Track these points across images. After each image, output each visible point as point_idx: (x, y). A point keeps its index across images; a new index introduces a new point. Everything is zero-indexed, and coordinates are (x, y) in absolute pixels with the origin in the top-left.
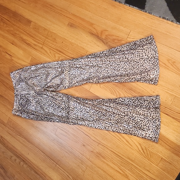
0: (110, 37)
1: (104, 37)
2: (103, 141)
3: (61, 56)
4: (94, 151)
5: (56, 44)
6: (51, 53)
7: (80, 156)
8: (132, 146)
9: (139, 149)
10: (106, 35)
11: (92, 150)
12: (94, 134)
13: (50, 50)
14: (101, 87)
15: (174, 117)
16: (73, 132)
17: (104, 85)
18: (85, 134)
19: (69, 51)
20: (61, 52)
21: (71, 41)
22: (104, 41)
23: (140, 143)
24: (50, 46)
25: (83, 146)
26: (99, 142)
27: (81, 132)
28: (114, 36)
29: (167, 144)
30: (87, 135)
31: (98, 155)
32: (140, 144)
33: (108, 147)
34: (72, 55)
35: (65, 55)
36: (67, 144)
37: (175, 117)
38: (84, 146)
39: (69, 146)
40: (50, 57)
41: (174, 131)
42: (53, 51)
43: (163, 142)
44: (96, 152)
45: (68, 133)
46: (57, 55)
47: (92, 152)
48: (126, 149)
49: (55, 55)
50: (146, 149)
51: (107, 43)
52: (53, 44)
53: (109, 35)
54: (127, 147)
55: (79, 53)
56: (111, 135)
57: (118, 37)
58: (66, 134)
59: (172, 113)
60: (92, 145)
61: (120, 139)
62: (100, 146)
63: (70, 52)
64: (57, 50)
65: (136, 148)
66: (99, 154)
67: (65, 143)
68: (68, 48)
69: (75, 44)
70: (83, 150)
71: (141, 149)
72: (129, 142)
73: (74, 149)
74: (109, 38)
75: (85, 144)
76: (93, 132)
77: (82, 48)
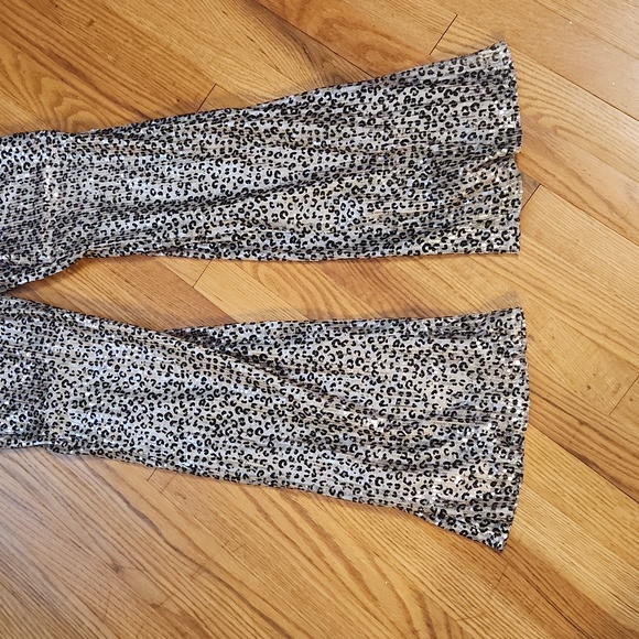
0: (344, 32)
1: (311, 27)
2: (223, 560)
3: (69, 89)
4: (169, 605)
5: (52, 24)
6: (17, 66)
7: (89, 620)
8: (374, 599)
9: (410, 622)
10: (326, 21)
11: (158, 597)
12: (181, 512)
13: (15, 54)
14: (258, 278)
15: (619, 476)
16: (67, 492)
17: (279, 272)
18: (135, 510)
19: (118, 72)
20: (75, 71)
21: (135, 23)
22: (312, 45)
23: (422, 588)
24: (23, 31)
25: (110, 572)
26: (200, 558)
27: (115, 496)
28: (365, 29)
29: (567, 612)
30: (144, 517)
31: (186, 628)
32: (420, 597)
33: (244, 592)
34: (132, 95)
35: (96, 89)
36: (23, 549)
37: (626, 479)
38: (117, 569)
39: (33, 564)
40: (11, 89)
41: (612, 547)
42: (34, 58)
43: (546, 598)
44: (176, 611)
45: (42, 490)
46: (49, 84)
47: (154, 606)
48: (342, 615)
49: (38, 82)
50: (448, 625)
51: (324, 60)
52: (36, 26)
53: (343, 23)
54: (349, 606)
55: (169, 87)
56: (271, 531)
57: (388, 37)
58: (26, 496)
59: (611, 456)
60: (161, 574)
61: (320, 554)
62: (203, 579)
63: (124, 76)
64: (56, 58)
65: (398, 616)
66: (193, 621)
67: (17, 543)
68: (117, 57)
69: (158, 40)
70: (105, 593)
71: (419, 624)
72: (365, 577)
73: (56, 582)
74: (340, 37)
75: (124, 562)
76: (179, 502)
77: (189, 64)
